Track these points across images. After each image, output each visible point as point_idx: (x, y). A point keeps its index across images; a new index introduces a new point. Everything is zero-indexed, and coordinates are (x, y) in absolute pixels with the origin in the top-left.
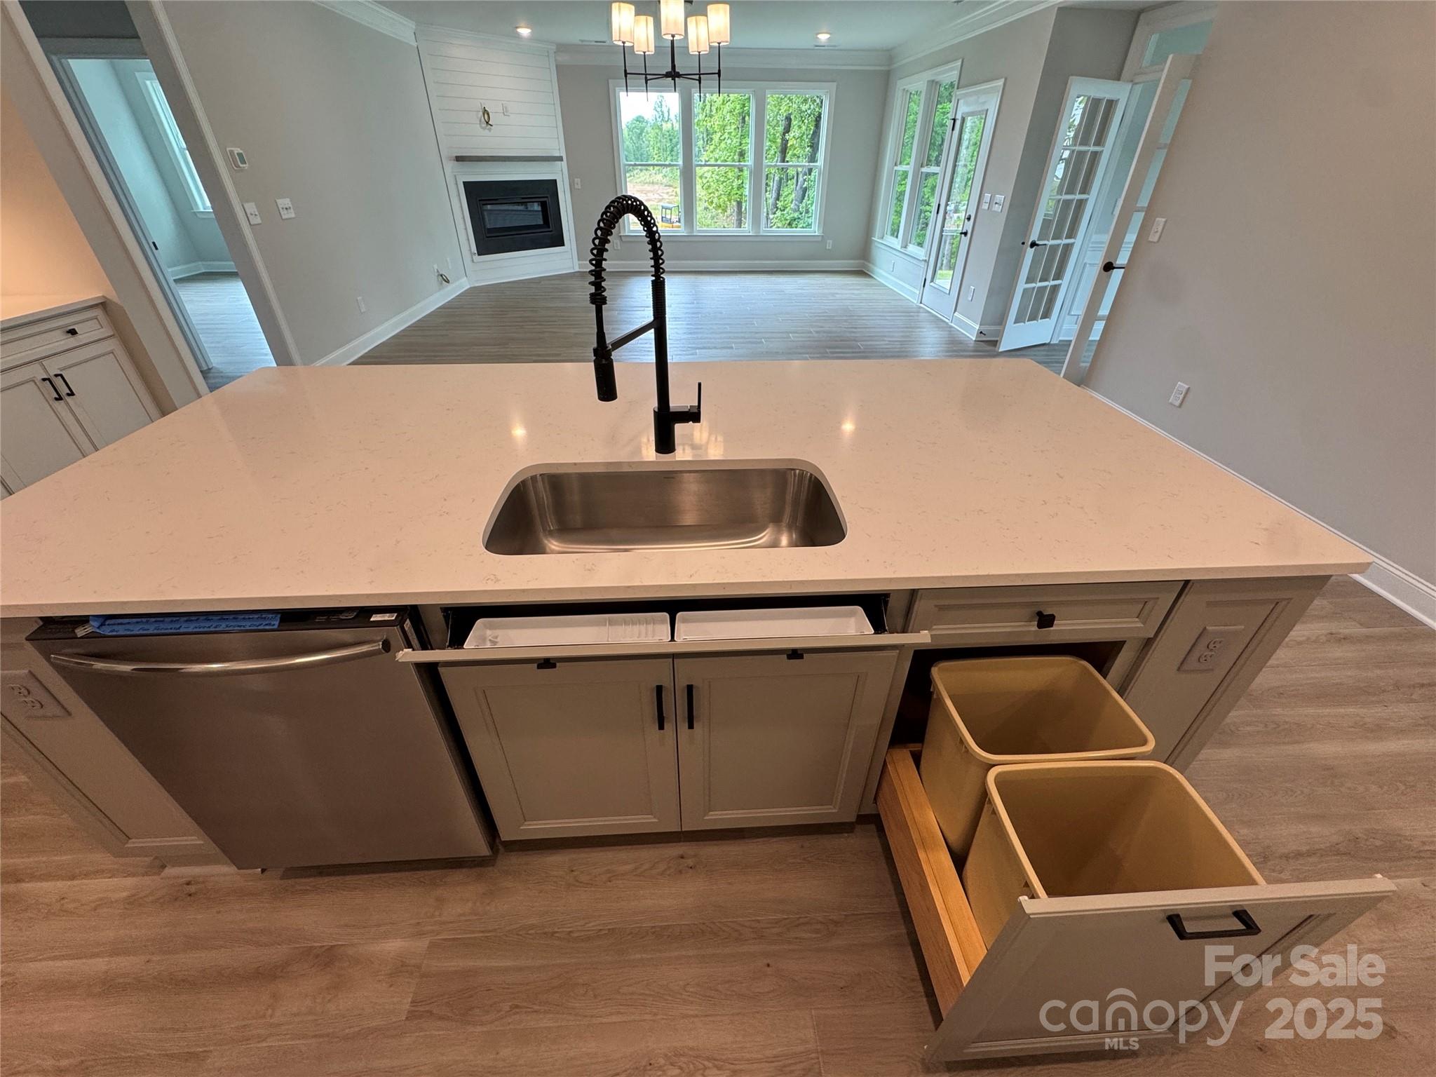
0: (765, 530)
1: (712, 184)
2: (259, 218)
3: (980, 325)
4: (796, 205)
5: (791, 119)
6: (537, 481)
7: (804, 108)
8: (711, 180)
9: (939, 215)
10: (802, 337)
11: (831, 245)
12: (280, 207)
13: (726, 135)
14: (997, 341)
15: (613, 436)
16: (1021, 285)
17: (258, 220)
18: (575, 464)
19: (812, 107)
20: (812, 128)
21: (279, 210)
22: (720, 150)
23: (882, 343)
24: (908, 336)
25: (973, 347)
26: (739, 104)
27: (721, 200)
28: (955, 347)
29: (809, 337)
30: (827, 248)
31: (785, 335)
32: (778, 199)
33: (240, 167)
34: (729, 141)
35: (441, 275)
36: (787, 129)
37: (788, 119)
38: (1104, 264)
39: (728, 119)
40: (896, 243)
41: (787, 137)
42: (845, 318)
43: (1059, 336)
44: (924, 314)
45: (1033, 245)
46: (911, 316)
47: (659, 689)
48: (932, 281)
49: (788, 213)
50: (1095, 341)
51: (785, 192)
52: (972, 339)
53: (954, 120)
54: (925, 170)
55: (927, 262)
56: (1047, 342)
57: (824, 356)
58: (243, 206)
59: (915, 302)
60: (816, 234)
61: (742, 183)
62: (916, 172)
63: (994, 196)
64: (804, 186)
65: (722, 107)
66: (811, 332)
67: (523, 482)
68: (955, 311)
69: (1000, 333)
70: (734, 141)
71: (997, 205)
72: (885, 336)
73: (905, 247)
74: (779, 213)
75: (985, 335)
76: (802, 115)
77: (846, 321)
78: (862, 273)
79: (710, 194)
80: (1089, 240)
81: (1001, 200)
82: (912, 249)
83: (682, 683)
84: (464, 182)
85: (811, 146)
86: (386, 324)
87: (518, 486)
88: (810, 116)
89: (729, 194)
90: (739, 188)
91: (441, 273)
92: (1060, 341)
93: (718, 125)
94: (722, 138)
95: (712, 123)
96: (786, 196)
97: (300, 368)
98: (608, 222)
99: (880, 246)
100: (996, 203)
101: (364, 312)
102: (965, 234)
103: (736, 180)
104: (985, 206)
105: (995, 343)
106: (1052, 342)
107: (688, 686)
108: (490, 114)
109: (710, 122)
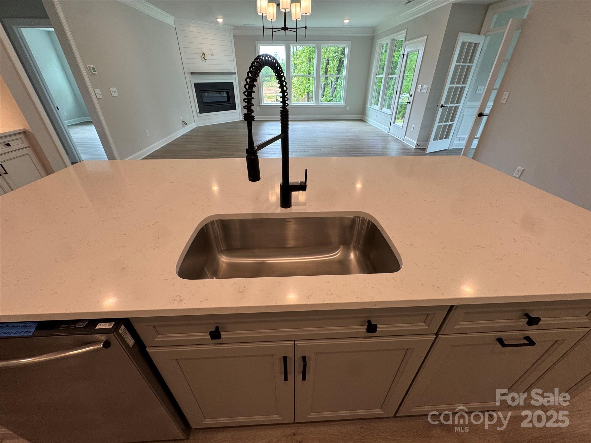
0: (339, 249)
1: (297, 86)
2: (102, 96)
3: (417, 141)
4: (331, 94)
5: (329, 60)
6: (214, 224)
7: (335, 55)
8: (297, 84)
9: (397, 95)
10: (338, 147)
11: (349, 109)
12: (111, 91)
13: (303, 66)
14: (425, 149)
15: (257, 198)
16: (437, 124)
17: (101, 96)
18: (236, 214)
19: (338, 55)
20: (338, 63)
21: (111, 92)
22: (300, 72)
23: (374, 149)
24: (385, 147)
25: (414, 151)
26: (308, 53)
27: (301, 92)
28: (405, 151)
29: (341, 147)
30: (347, 110)
31: (331, 146)
32: (324, 92)
33: (93, 73)
34: (304, 69)
35: (184, 122)
36: (328, 64)
37: (328, 60)
38: (478, 114)
39: (304, 60)
40: (377, 108)
41: (328, 67)
42: (356, 139)
43: (452, 147)
44: (390, 137)
45: (442, 106)
46: (385, 138)
47: (285, 358)
48: (394, 123)
49: (328, 97)
50: (475, 148)
51: (326, 89)
52: (413, 148)
53: (404, 55)
54: (390, 76)
55: (392, 115)
56: (447, 148)
57: (349, 155)
58: (94, 90)
59: (387, 132)
60: (343, 104)
61: (310, 85)
62: (386, 77)
63: (423, 86)
64: (335, 87)
65: (301, 55)
66: (342, 145)
67: (206, 226)
68: (405, 135)
69: (427, 145)
70: (306, 68)
71: (424, 90)
72: (375, 147)
73: (381, 109)
74: (324, 97)
75: (419, 146)
76: (334, 58)
77: (357, 140)
78: (362, 120)
79: (296, 90)
80: (466, 105)
81: (426, 88)
82: (385, 110)
83: (299, 354)
84: (194, 83)
85: (338, 71)
86: (158, 143)
87: (203, 228)
88: (337, 58)
89: (304, 90)
90: (308, 87)
91: (184, 121)
92: (452, 148)
93: (300, 62)
94: (301, 67)
95: (297, 61)
96: (327, 91)
97: (118, 161)
98: (254, 73)
99: (370, 109)
100: (424, 89)
101: (149, 137)
102: (410, 102)
103: (307, 84)
104: (419, 91)
105: (424, 149)
106: (449, 149)
107: (303, 356)
108: (206, 55)
109: (296, 61)
